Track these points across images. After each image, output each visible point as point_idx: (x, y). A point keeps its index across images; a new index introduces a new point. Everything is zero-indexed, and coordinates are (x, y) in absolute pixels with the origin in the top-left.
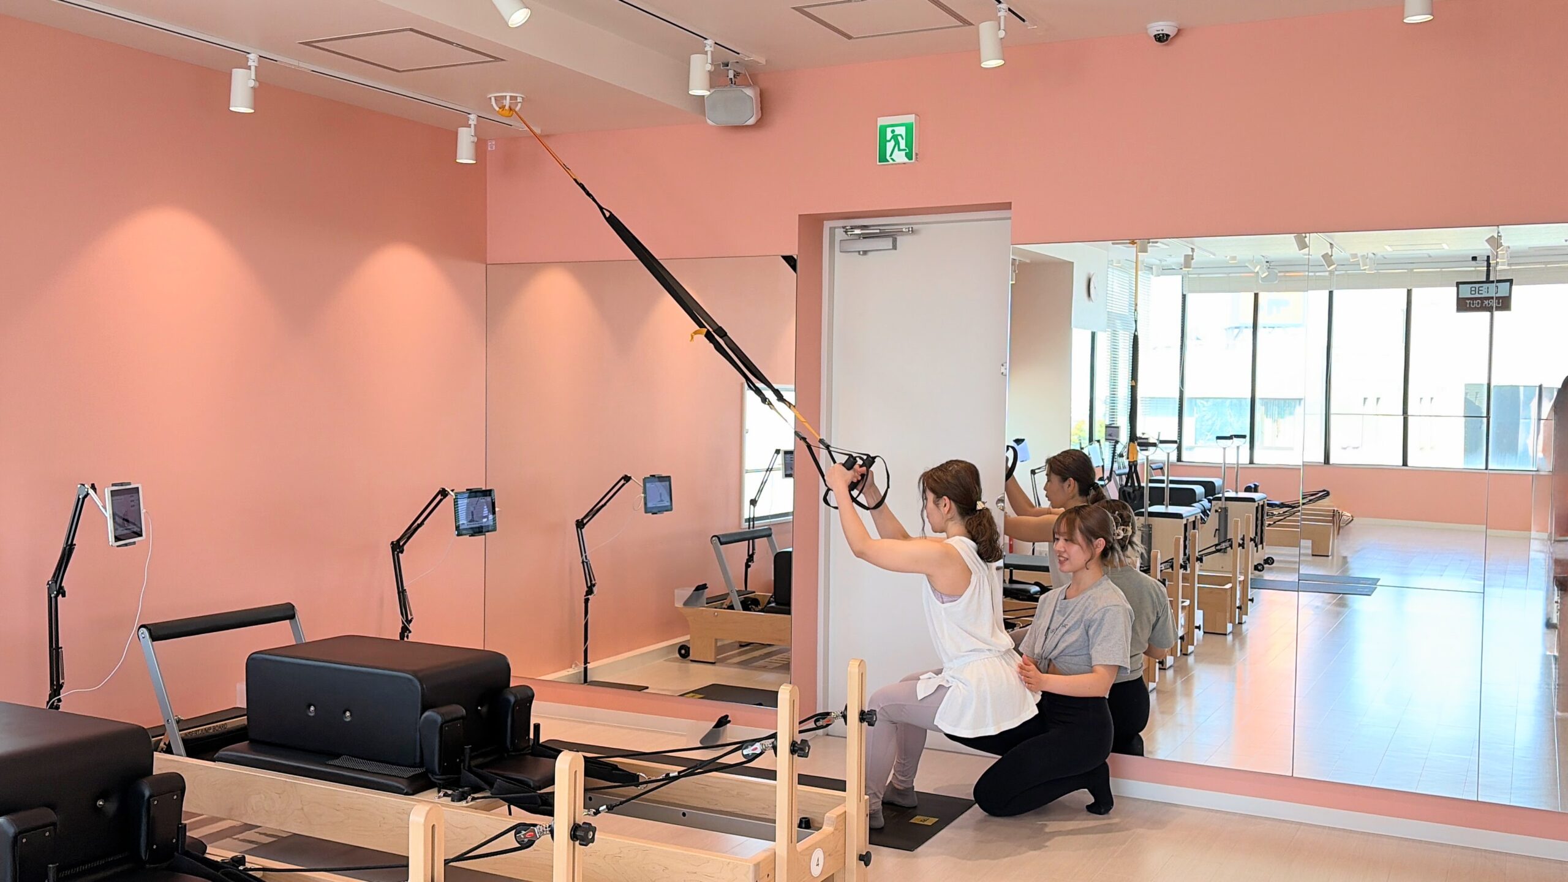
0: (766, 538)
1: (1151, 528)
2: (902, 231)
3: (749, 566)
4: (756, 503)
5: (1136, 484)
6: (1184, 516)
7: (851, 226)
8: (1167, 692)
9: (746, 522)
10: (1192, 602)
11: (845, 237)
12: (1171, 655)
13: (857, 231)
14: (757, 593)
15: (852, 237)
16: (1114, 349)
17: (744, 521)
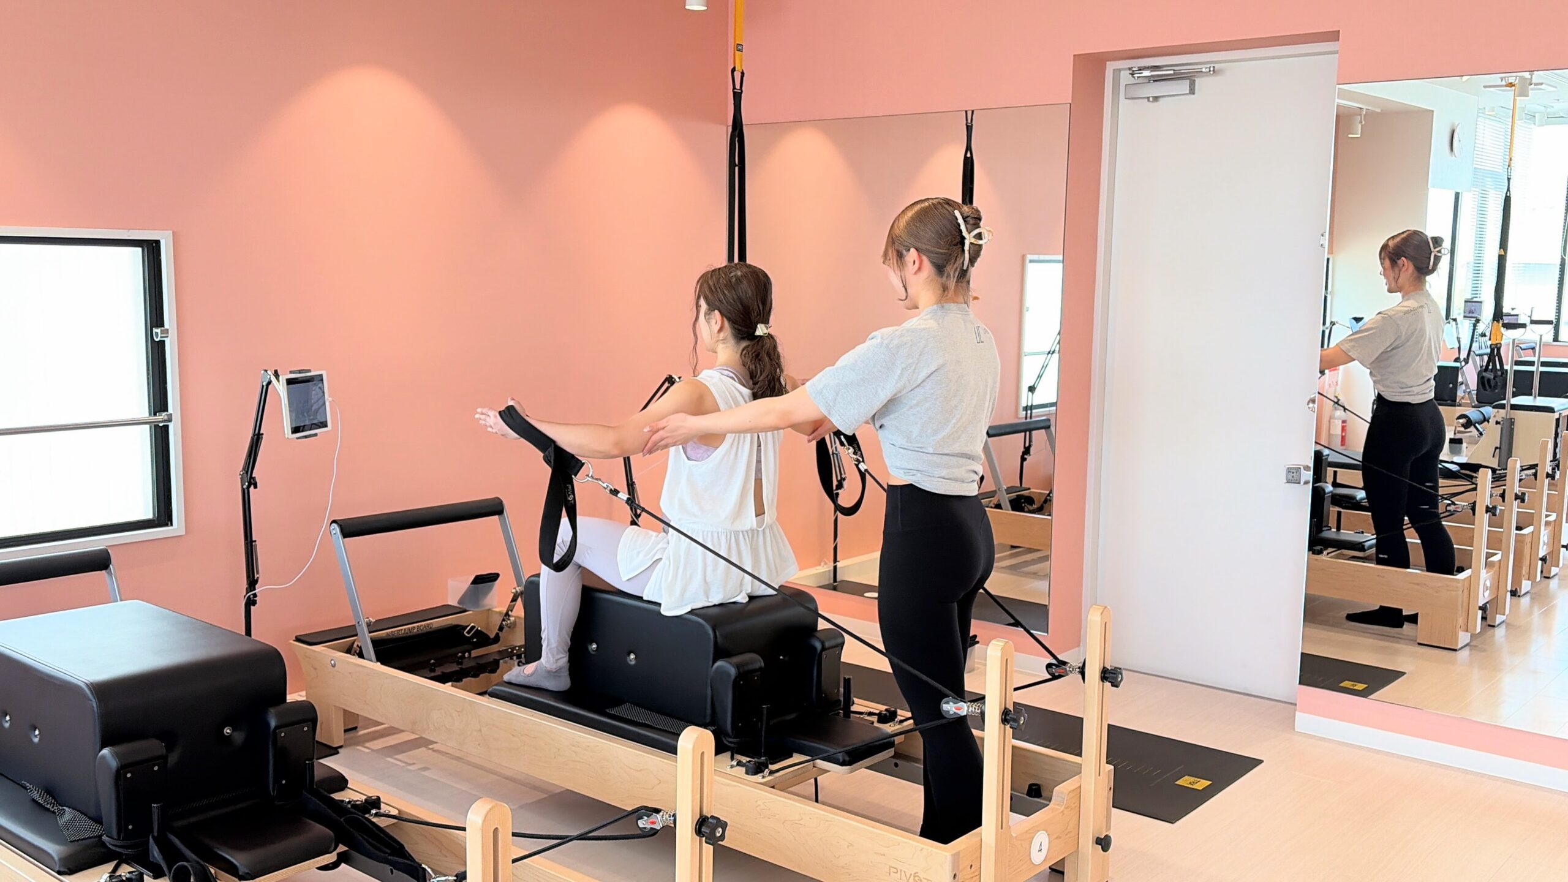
0: (1043, 431)
1: (1514, 422)
2: (1201, 71)
3: (1025, 459)
4: (1035, 390)
5: (1498, 367)
6: (1556, 410)
7: (1139, 67)
8: (1520, 627)
9: (1023, 410)
10: (1559, 516)
11: (1131, 80)
12: (1529, 579)
13: (1146, 73)
14: (1032, 490)
15: (1140, 81)
16: (1482, 214)
17: (1021, 409)
